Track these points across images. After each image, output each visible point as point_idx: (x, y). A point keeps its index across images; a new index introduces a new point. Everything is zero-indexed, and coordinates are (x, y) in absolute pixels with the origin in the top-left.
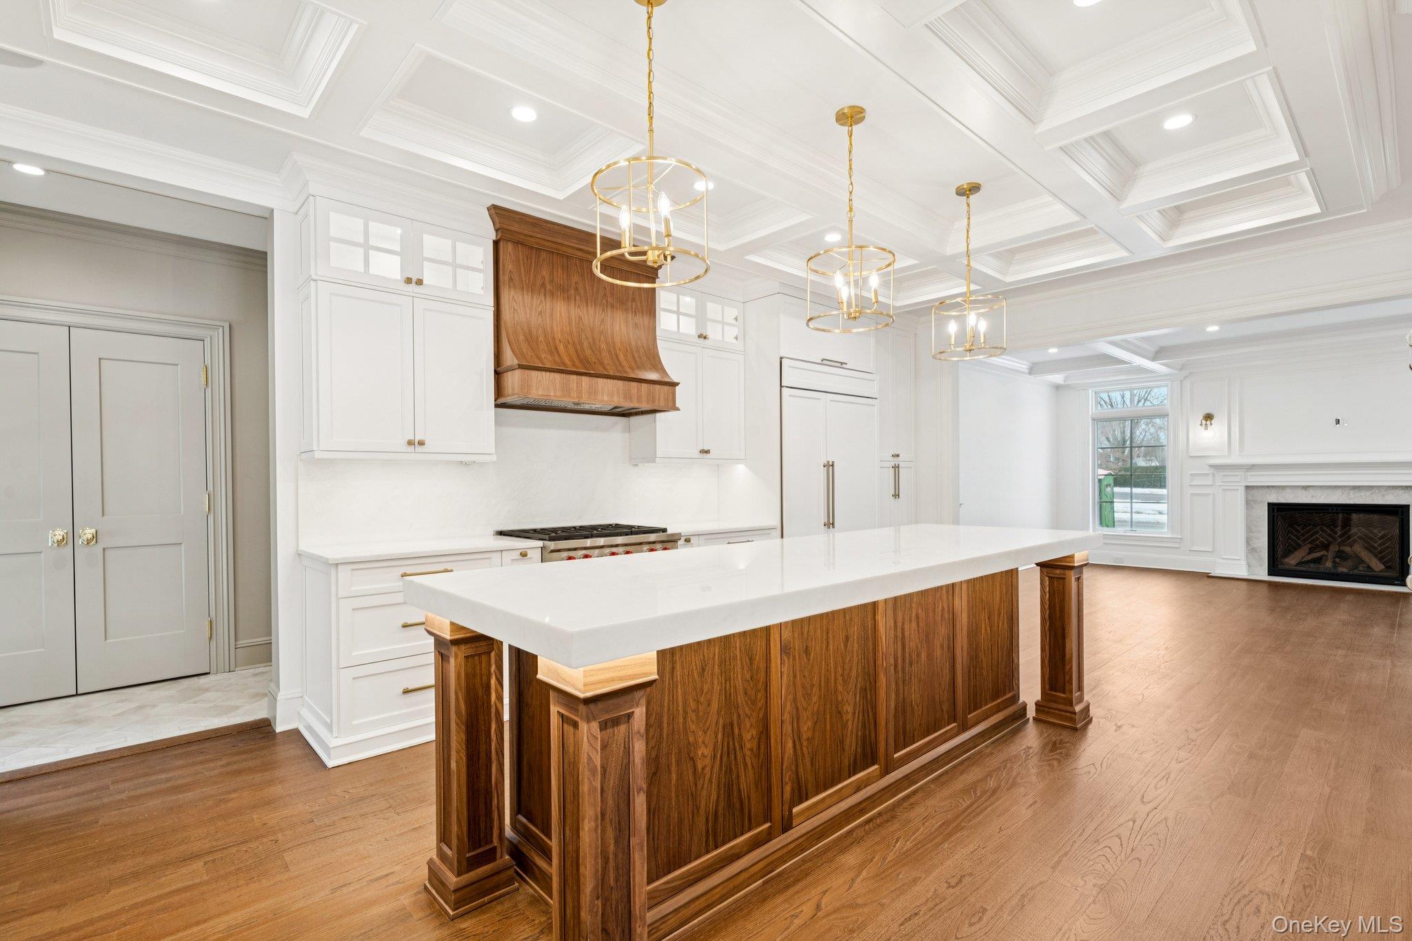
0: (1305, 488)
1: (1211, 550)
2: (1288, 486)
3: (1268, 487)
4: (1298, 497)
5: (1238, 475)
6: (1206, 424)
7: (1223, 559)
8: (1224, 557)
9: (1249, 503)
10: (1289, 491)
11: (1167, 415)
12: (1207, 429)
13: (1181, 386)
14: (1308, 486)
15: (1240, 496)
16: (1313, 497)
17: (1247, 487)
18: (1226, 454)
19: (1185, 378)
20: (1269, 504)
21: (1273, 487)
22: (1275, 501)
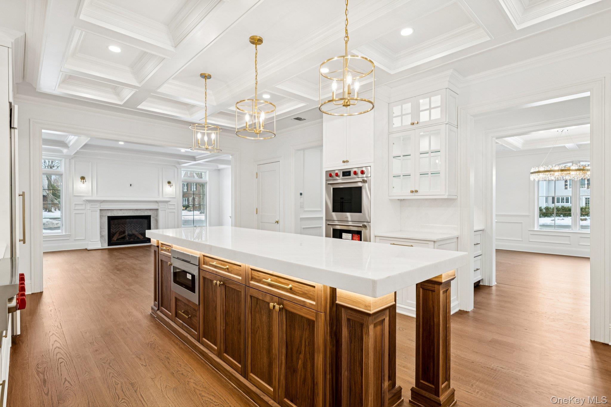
0: (121, 210)
1: (84, 239)
2: (114, 209)
3: (108, 210)
4: (118, 213)
5: (97, 205)
6: (83, 181)
7: (91, 242)
8: (92, 241)
9: (101, 217)
10: (115, 211)
11: (62, 175)
12: (84, 183)
13: (70, 162)
14: (122, 209)
15: (98, 213)
16: (123, 213)
17: (100, 210)
18: (91, 195)
19: (72, 158)
20: (108, 217)
21: (109, 209)
22: (110, 215)
